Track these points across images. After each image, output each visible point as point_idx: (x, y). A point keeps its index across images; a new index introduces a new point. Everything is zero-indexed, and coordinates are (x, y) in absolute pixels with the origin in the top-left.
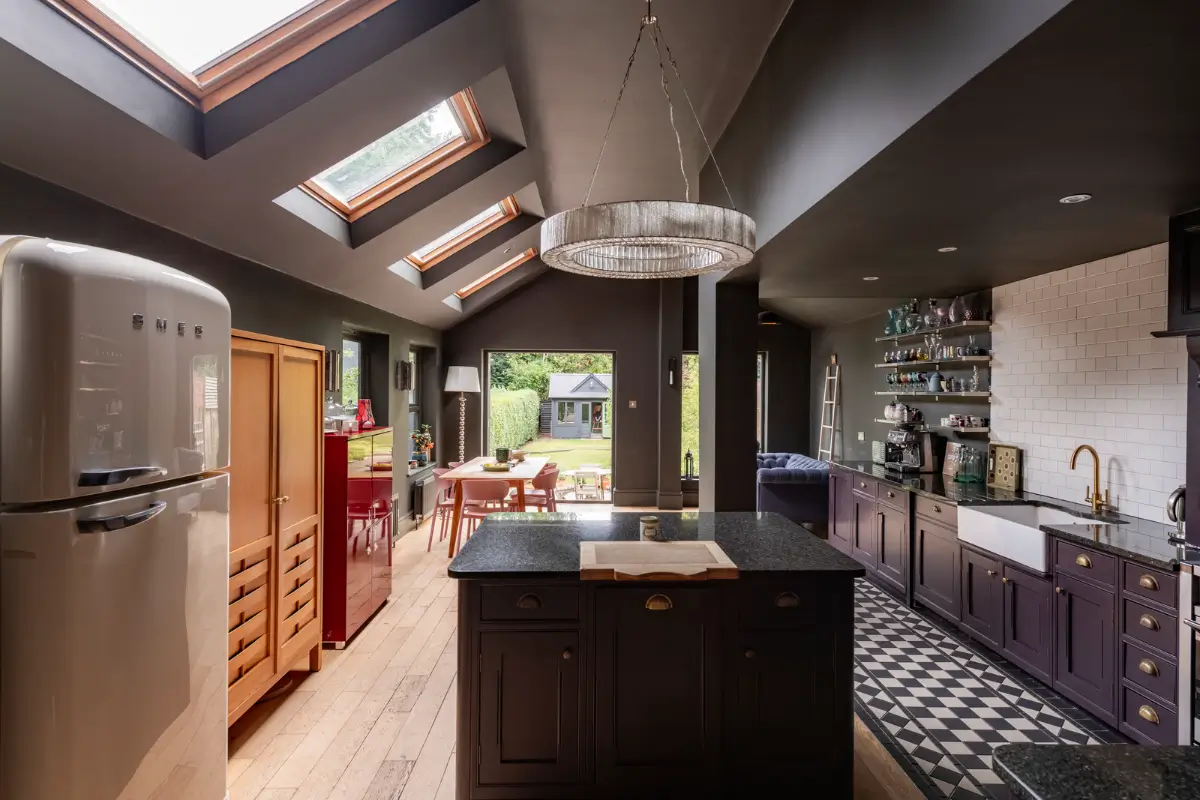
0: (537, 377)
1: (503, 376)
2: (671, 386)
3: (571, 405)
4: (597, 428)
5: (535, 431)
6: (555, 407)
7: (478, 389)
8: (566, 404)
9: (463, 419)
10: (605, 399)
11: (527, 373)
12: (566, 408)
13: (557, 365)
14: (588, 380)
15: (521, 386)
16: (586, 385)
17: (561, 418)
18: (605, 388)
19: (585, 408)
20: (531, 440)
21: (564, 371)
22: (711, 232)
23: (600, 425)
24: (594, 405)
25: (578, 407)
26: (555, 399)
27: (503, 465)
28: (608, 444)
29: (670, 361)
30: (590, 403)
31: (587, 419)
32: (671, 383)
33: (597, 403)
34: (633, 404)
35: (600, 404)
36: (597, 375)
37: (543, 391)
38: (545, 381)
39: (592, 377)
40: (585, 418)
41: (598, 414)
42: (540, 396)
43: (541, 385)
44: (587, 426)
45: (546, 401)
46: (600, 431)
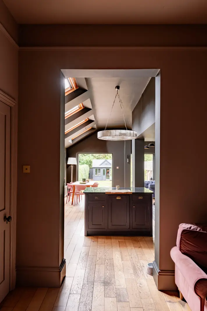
0: (88, 161)
2: (128, 163)
3: (99, 170)
4: (108, 177)
6: (94, 170)
7: (76, 164)
8: (98, 169)
10: (110, 168)
11: (85, 159)
12: (98, 170)
13: (95, 157)
14: (105, 161)
16: (104, 163)
17: (96, 174)
18: (110, 164)
19: (104, 171)
21: (97, 159)
22: (128, 135)
24: (107, 170)
25: (102, 170)
26: (94, 168)
27: (84, 182)
28: (111, 182)
29: (127, 156)
30: (105, 169)
31: (105, 174)
32: (128, 162)
33: (108, 169)
34: (118, 168)
35: (109, 169)
36: (108, 160)
37: (90, 165)
38: (91, 162)
41: (108, 173)
42: (89, 167)
43: (90, 163)
44: (105, 176)
45: (91, 169)
46: (109, 178)
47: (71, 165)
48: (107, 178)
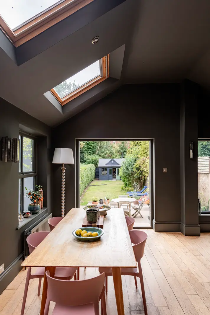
0: (94, 160)
1: (83, 160)
3: (106, 169)
5: (94, 178)
6: (100, 169)
8: (104, 169)
9: (64, 180)
11: (90, 159)
13: (100, 156)
14: (111, 161)
15: (89, 163)
16: (111, 162)
19: (110, 170)
20: (93, 181)
21: (103, 158)
23: (115, 175)
24: (113, 169)
25: (108, 169)
26: (100, 167)
30: (112, 168)
34: (165, 170)
37: (96, 165)
38: (97, 161)
39: (112, 160)
40: (110, 173)
41: (114, 172)
42: (95, 166)
43: (96, 163)
44: (111, 175)
45: (97, 168)
47: (61, 165)
48: (113, 178)
